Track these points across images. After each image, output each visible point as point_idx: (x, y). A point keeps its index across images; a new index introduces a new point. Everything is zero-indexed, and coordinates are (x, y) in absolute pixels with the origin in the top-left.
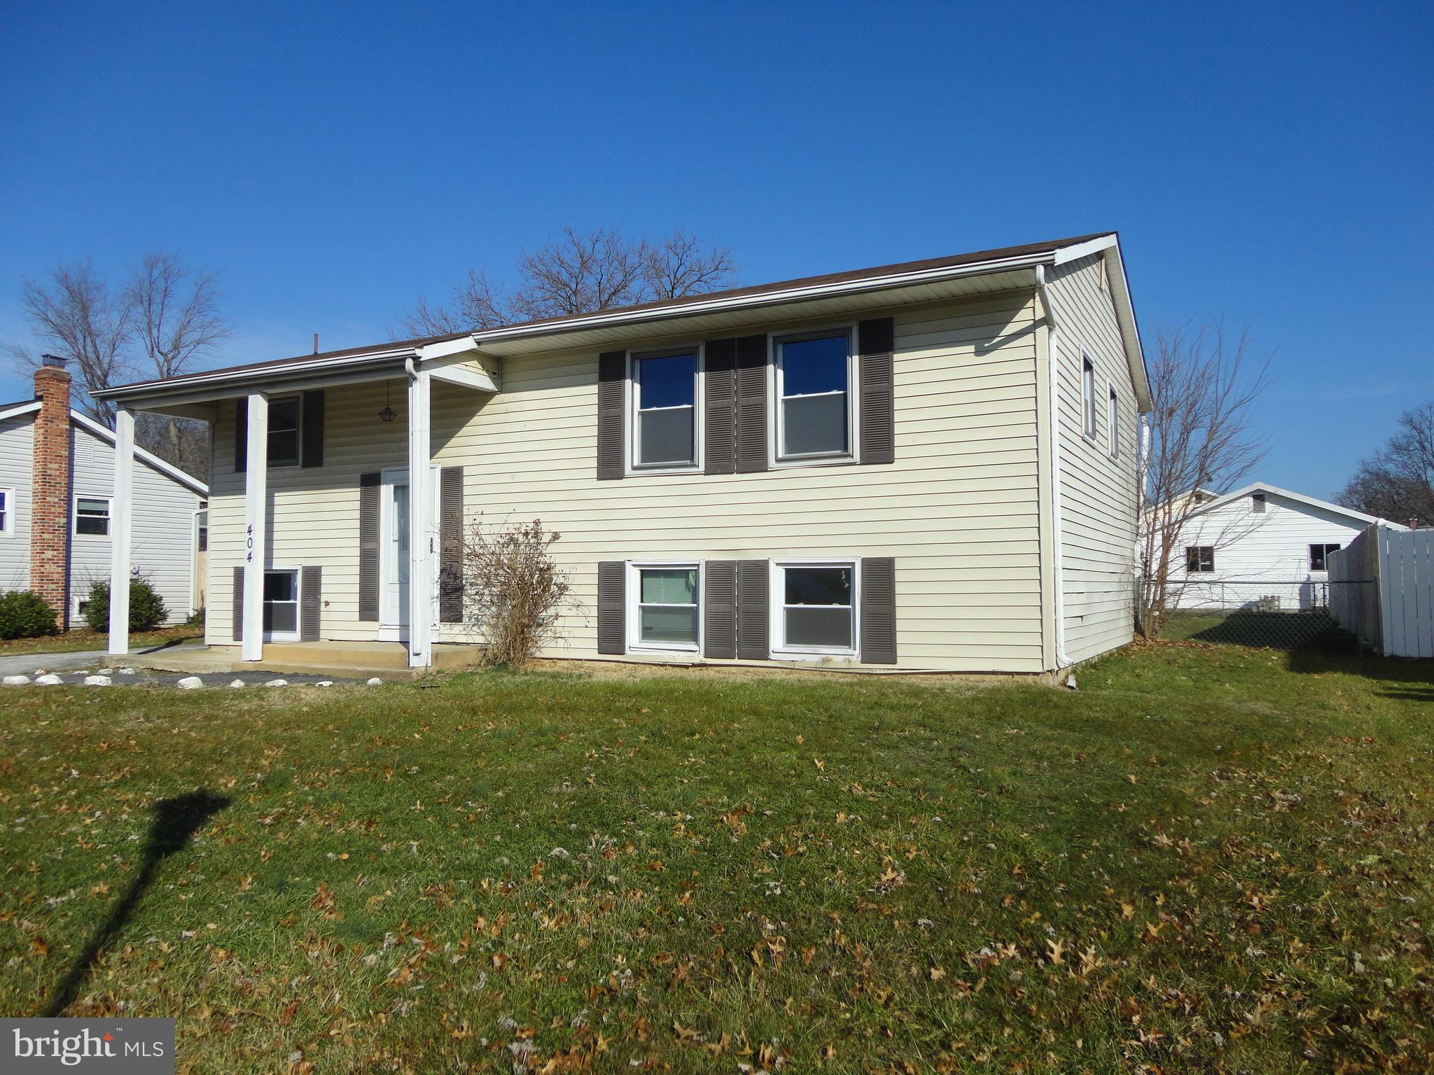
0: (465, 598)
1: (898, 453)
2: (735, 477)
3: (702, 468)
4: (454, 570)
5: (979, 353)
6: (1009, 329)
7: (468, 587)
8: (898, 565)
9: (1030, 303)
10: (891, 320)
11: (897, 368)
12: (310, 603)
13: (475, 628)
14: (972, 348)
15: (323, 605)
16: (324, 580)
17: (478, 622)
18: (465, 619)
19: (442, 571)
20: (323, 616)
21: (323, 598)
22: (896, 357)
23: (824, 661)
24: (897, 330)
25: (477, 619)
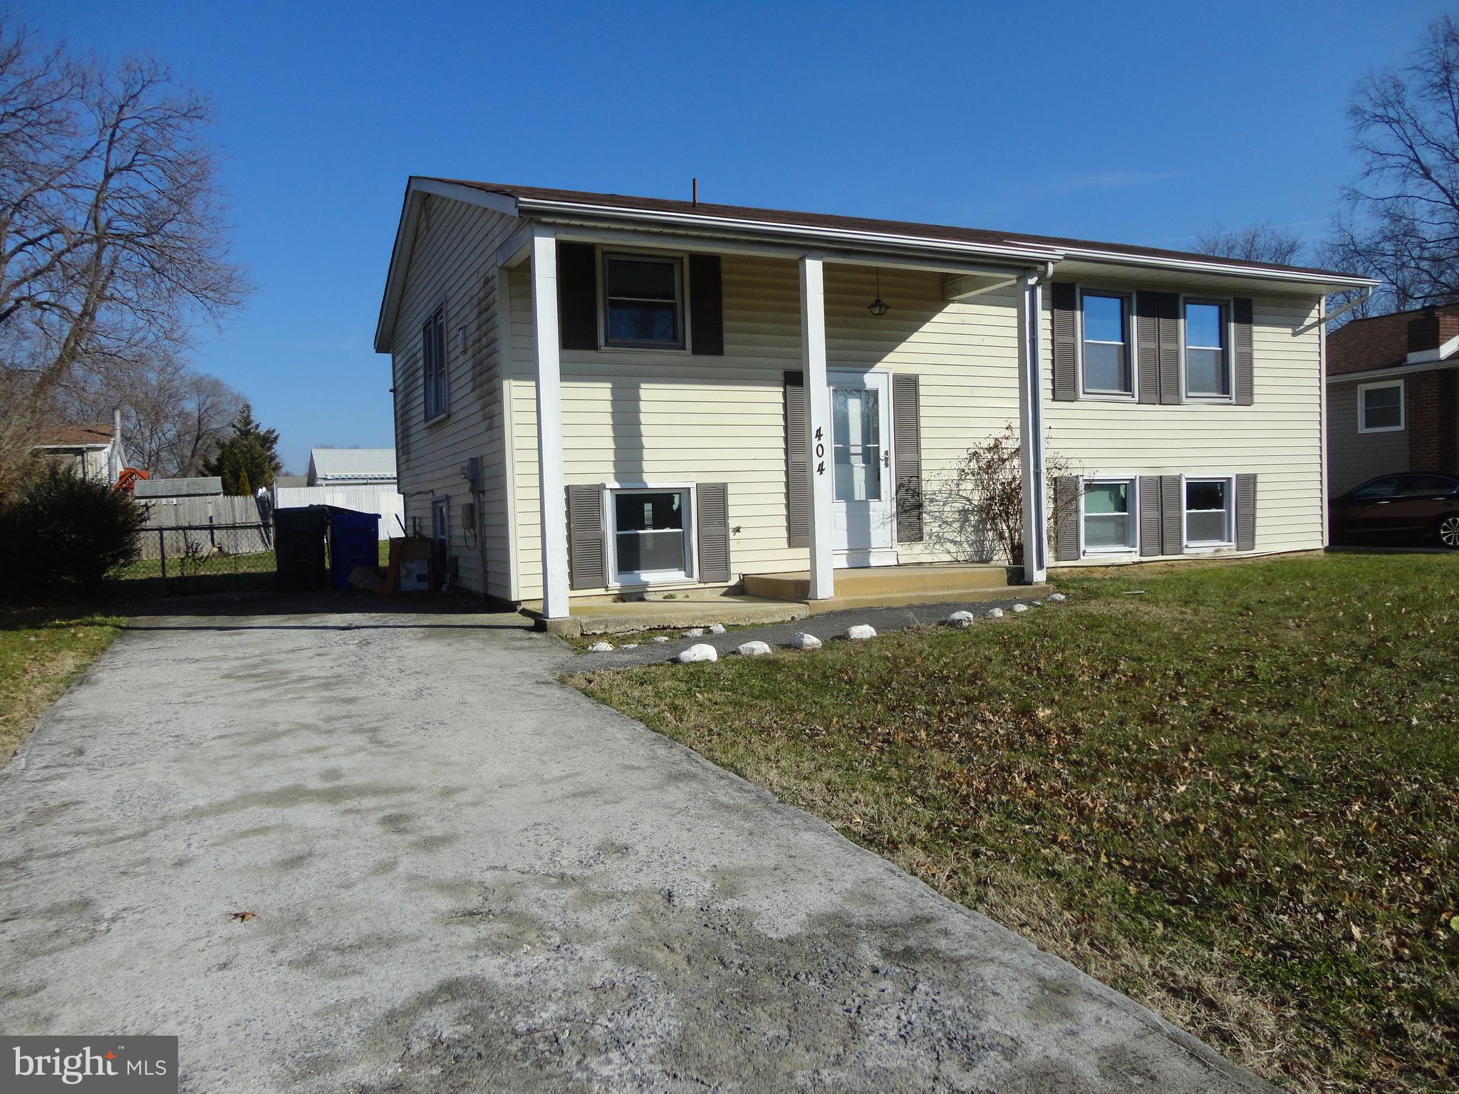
0: (924, 515)
1: (1256, 399)
2: (1158, 407)
3: (1137, 398)
4: (913, 485)
5: (1294, 334)
6: (1308, 322)
7: (926, 504)
8: (1259, 479)
9: (1317, 307)
10: (1251, 300)
11: (1255, 337)
12: (714, 530)
13: (937, 546)
14: (1290, 330)
15: (731, 534)
16: (731, 500)
17: (940, 539)
18: (926, 538)
19: (899, 487)
20: (733, 546)
21: (732, 523)
22: (1255, 328)
23: (1217, 551)
24: (1255, 308)
25: (938, 536)
